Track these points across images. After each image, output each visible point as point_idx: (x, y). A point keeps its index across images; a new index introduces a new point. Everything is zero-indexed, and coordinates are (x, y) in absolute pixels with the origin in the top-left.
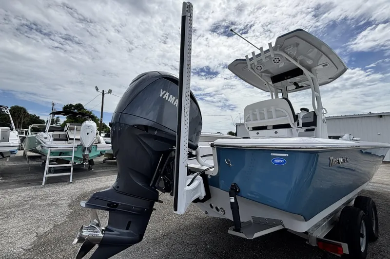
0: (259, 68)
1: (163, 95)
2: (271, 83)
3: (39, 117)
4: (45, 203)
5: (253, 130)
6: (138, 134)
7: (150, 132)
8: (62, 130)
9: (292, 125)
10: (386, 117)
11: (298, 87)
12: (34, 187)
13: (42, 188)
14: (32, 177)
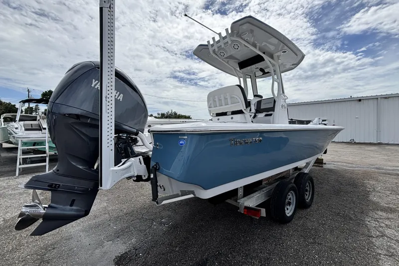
0: (222, 54)
1: (95, 85)
2: (238, 69)
3: (15, 105)
4: (16, 192)
5: (217, 116)
6: (70, 122)
7: (82, 120)
8: (36, 120)
9: (244, 111)
10: (364, 101)
11: (265, 73)
12: (7, 178)
13: (16, 178)
14: (7, 169)
